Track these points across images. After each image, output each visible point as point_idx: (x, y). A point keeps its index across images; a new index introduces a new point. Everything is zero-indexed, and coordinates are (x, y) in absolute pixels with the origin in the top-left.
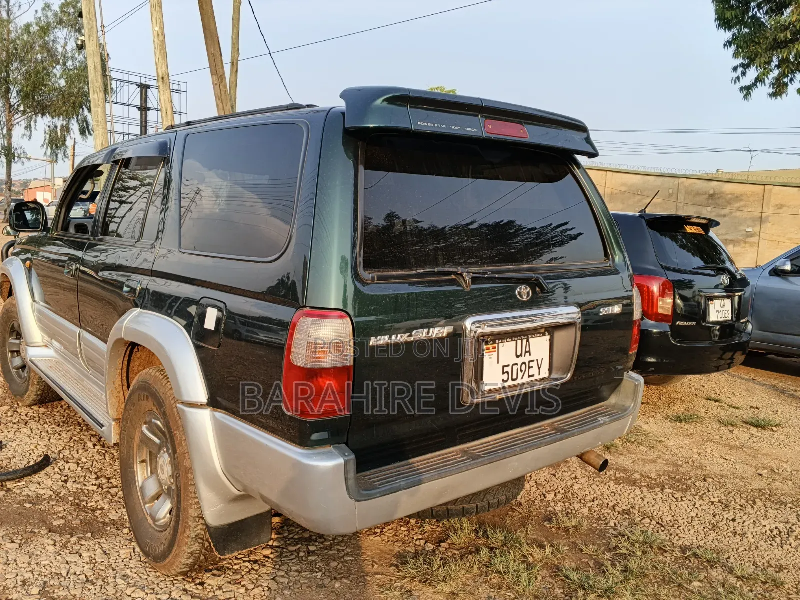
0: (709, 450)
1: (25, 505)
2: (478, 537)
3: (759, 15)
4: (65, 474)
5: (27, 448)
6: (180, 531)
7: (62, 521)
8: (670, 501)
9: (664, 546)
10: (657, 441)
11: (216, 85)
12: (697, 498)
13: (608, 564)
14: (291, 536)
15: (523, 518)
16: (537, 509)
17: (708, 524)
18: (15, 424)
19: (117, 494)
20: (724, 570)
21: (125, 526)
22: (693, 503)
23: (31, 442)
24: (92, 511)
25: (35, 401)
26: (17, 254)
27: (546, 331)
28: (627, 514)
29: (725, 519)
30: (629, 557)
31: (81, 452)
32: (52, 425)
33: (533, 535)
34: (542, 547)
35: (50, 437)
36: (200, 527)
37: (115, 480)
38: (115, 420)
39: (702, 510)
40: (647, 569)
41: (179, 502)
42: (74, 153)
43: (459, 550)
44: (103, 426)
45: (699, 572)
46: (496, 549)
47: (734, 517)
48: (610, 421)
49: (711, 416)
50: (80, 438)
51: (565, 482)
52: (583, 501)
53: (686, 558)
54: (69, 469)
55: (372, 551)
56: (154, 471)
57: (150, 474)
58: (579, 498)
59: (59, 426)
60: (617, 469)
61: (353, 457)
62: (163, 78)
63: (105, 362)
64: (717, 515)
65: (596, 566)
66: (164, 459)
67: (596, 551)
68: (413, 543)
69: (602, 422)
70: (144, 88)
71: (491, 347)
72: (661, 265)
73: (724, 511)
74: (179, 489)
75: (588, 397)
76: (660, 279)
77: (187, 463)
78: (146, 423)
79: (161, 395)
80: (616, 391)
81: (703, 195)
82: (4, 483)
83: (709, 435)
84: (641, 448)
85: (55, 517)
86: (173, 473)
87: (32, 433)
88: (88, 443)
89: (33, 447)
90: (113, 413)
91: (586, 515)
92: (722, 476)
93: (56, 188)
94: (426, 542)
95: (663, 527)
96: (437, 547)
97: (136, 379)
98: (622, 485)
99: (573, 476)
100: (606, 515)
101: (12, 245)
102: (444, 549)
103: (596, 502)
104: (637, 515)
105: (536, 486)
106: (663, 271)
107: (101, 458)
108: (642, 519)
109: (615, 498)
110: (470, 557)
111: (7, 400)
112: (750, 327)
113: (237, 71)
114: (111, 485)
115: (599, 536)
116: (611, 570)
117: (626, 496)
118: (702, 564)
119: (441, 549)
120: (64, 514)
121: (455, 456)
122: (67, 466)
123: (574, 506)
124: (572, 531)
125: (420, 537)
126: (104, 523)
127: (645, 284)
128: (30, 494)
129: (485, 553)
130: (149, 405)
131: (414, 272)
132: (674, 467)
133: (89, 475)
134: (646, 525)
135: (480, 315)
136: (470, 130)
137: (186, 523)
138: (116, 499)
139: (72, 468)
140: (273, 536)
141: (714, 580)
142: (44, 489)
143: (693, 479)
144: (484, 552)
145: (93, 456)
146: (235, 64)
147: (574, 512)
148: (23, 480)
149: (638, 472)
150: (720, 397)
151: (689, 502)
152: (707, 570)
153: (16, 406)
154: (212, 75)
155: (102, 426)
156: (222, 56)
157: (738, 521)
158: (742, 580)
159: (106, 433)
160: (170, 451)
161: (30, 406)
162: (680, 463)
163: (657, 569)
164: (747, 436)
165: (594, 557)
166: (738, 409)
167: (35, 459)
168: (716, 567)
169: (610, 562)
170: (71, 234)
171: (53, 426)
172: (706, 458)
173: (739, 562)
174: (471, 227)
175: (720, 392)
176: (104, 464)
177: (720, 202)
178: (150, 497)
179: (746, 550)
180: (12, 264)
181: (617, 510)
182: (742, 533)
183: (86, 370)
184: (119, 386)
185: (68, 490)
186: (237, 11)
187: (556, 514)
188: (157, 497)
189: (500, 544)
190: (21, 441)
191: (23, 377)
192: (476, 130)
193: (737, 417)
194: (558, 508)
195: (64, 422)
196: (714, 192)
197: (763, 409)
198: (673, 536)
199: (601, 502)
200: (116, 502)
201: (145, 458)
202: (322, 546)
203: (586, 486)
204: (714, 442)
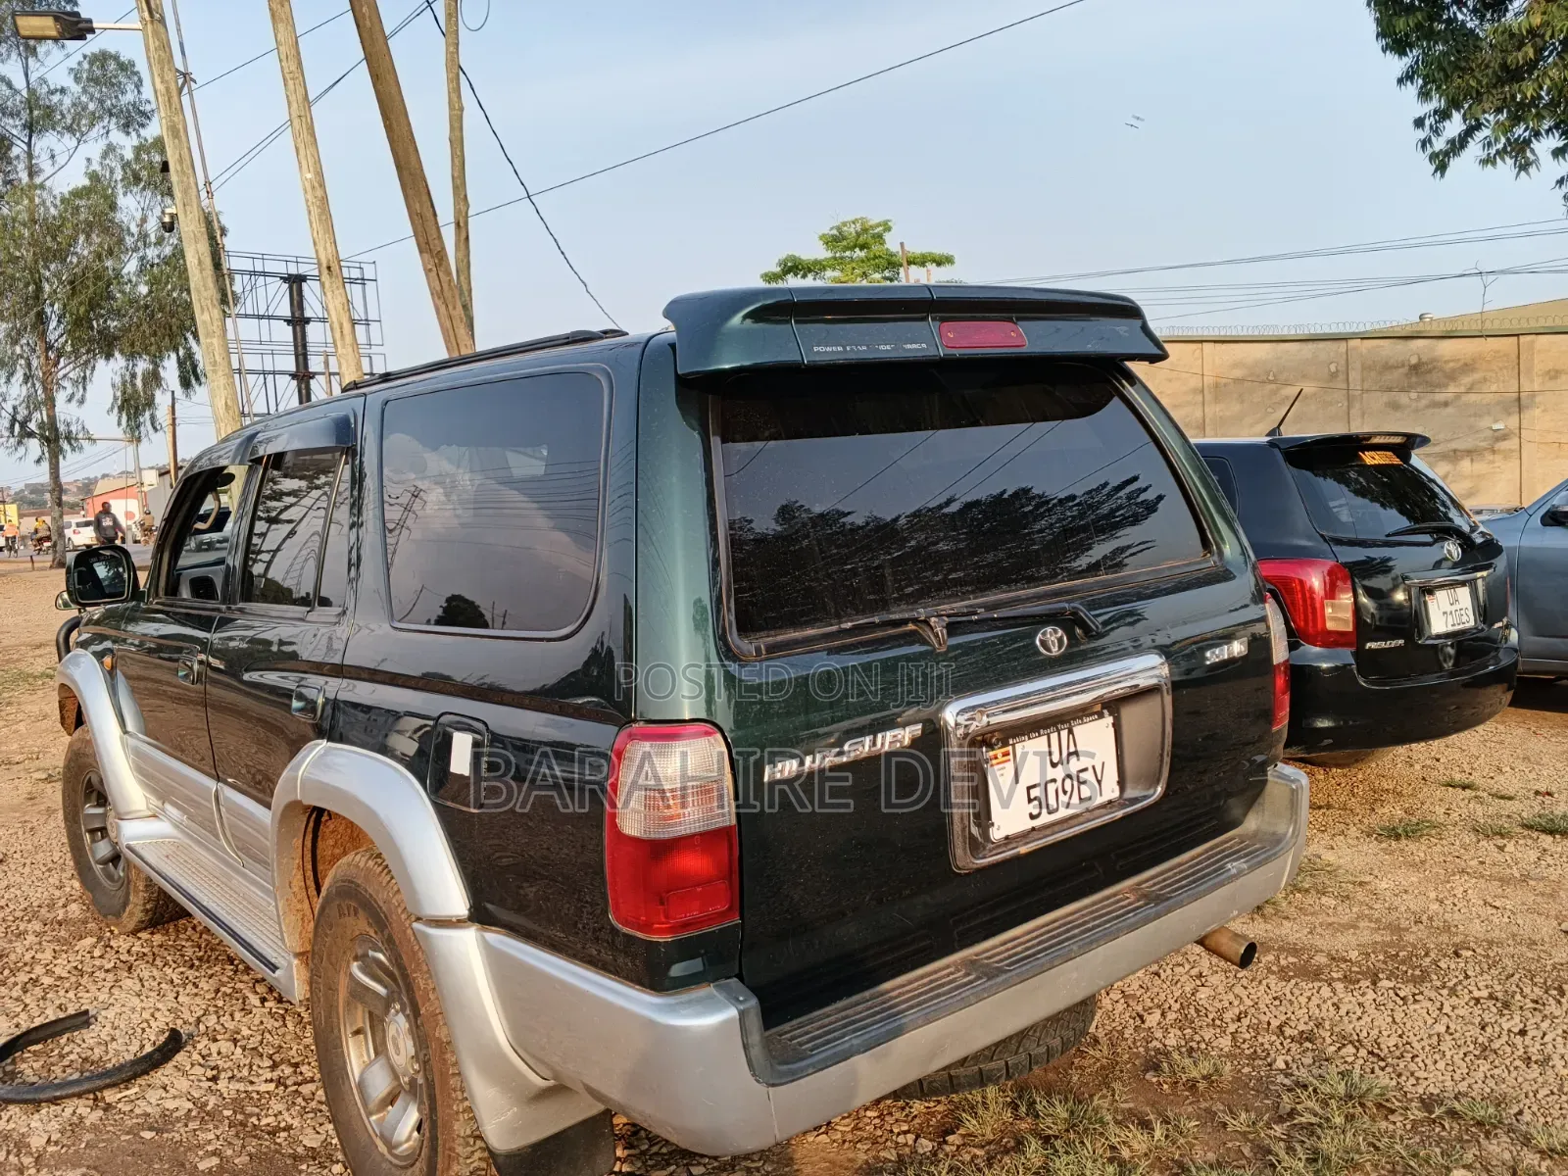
0: (1459, 892)
1: (142, 1134)
2: (1017, 1117)
3: (1460, 17)
4: (213, 1064)
5: (136, 1018)
6: (439, 1166)
7: (215, 1161)
8: (1391, 1005)
9: (1387, 1101)
10: (1354, 883)
11: (430, 270)
12: (1445, 992)
13: (1280, 1149)
14: (655, 1149)
15: (1103, 1067)
16: (1130, 1048)
17: (1472, 1046)
18: (107, 971)
19: (313, 1094)
20: (1512, 1140)
21: (334, 1158)
22: (1438, 1004)
23: (143, 1005)
24: (269, 1133)
25: (143, 922)
26: (84, 645)
27: (1103, 708)
28: (1307, 1039)
29: (1505, 1033)
30: (1319, 1131)
31: (238, 1016)
32: (179, 967)
33: (1126, 1101)
34: (1146, 1125)
35: (178, 993)
36: (477, 1155)
37: (307, 1067)
38: (297, 955)
39: (1458, 1016)
40: (1359, 1152)
41: (433, 1109)
42: (174, 419)
43: (983, 1147)
44: (277, 968)
45: (1462, 1148)
46: (1056, 1137)
47: (1522, 1026)
48: (1249, 868)
49: (1457, 819)
50: (234, 988)
51: (1179, 985)
52: (1218, 1022)
53: (1434, 1122)
54: (219, 1053)
55: (813, 1164)
56: (380, 1050)
57: (373, 1055)
58: (1211, 1016)
59: (192, 967)
60: (1281, 949)
61: (753, 1002)
62: (329, 268)
63: (270, 843)
64: (1487, 1025)
65: (1255, 1154)
66: (398, 1025)
67: (1253, 1123)
68: (892, 1141)
69: (1234, 871)
70: (295, 281)
71: (999, 752)
72: (1322, 536)
73: (1502, 1015)
74: (430, 1084)
75: (1201, 825)
76: (1324, 564)
77: (441, 1033)
78: (356, 958)
79: (381, 904)
80: (1256, 804)
81: (1397, 367)
82: (98, 1093)
83: (1457, 860)
84: (1324, 899)
85: (201, 1153)
86: (416, 1052)
87: (143, 986)
88: (251, 996)
89: (146, 1015)
90: (294, 942)
91: (1226, 1049)
92: (1491, 943)
93: (146, 489)
94: (918, 1137)
95: (1383, 1060)
96: (939, 1144)
97: (331, 874)
98: (1293, 982)
99: (1194, 972)
100: (1266, 1046)
101: (74, 625)
102: (954, 1148)
103: (1245, 1022)
104: (1329, 1041)
105: (1122, 1001)
106: (1325, 546)
107: (277, 1024)
108: (1339, 1048)
109: (1282, 1009)
110: (1007, 1159)
111: (89, 925)
112: (1514, 636)
113: (467, 238)
114: (300, 1078)
115: (1258, 1091)
116: (1287, 1161)
117: (1303, 1004)
118: (1467, 1130)
119: (947, 1148)
120: (217, 1145)
121: (952, 973)
122: (214, 1048)
123: (1203, 1034)
124: (1202, 1085)
125: (905, 1127)
126: (295, 1157)
127: (1293, 575)
128: (149, 1110)
129: (1034, 1150)
130: (361, 924)
131: (834, 628)
132: (1392, 934)
133: (257, 1061)
134: (1347, 1059)
135: (971, 696)
136: (914, 346)
137: (450, 1149)
138: (313, 1104)
139: (223, 1050)
140: (619, 1153)
141: (1494, 1163)
142: (175, 1097)
143: (1433, 955)
144: (1033, 1148)
145: (262, 1022)
146: (462, 224)
147: (1203, 1046)
148: (134, 1084)
149: (1322, 951)
150: (1472, 778)
151: (1429, 1004)
152: (1479, 1142)
153: (108, 934)
154: (421, 252)
155: (274, 968)
156: (435, 215)
157: (1531, 1034)
158: (1551, 1157)
159: (283, 980)
160: (408, 1012)
161: (134, 933)
162: (1404, 924)
163: (1377, 1149)
164: (1533, 855)
165: (1251, 1137)
166: (1510, 798)
167: (153, 1038)
168: (1496, 1134)
169: (1282, 1144)
170: (184, 600)
171: (182, 969)
172: (1456, 909)
173: (1542, 1120)
174: (946, 510)
175: (1472, 768)
176: (284, 1035)
177: (1435, 377)
178: (377, 1101)
179: (1552, 1093)
180: (78, 665)
181: (1287, 1034)
182: (1541, 1058)
183: (236, 860)
184: (301, 888)
185: (221, 1095)
186: (456, 125)
187: (1167, 1054)
188: (391, 1099)
189: (1062, 1127)
190: (123, 1006)
191: (116, 877)
192: (924, 345)
193: (1509, 816)
194: (1171, 1041)
195: (200, 959)
196: (1420, 359)
197: (1560, 793)
198: (1404, 1078)
199: (1255, 1021)
200: (313, 1111)
201: (360, 1025)
202: (716, 1164)
203: (1221, 989)
204: (1468, 873)
